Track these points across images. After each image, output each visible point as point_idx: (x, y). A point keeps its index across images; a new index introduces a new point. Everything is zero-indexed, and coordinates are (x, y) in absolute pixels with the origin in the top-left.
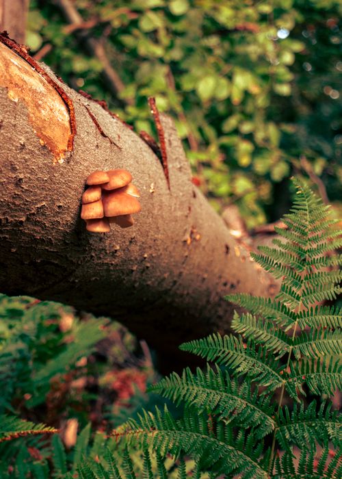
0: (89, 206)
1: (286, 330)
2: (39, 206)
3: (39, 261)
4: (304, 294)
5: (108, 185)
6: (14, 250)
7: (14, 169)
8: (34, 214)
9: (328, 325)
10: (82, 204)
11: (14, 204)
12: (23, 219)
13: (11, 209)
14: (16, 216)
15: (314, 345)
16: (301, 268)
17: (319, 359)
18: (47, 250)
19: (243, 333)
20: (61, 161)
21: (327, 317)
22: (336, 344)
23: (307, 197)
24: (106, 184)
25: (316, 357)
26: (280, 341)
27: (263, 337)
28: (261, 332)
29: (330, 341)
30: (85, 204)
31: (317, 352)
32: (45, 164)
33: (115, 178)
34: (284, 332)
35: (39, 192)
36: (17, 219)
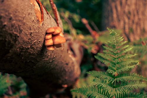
0: (48, 41)
1: (112, 83)
2: (34, 42)
3: (28, 61)
4: (117, 70)
5: (55, 33)
6: (23, 58)
7: (31, 29)
8: (32, 45)
9: (127, 80)
10: (45, 40)
11: (28, 42)
12: (29, 47)
13: (27, 43)
14: (28, 46)
15: (123, 88)
16: (115, 60)
17: (126, 93)
18: (32, 57)
19: (96, 85)
20: (41, 25)
21: (127, 77)
22: (131, 87)
23: (114, 34)
24: (54, 32)
25: (124, 92)
26: (110, 87)
27: (103, 86)
28: (103, 84)
29: (129, 86)
30: (46, 40)
31: (124, 90)
32: (38, 26)
33: (57, 30)
34: (111, 84)
35: (35, 37)
36: (28, 47)
